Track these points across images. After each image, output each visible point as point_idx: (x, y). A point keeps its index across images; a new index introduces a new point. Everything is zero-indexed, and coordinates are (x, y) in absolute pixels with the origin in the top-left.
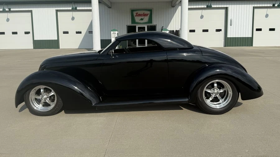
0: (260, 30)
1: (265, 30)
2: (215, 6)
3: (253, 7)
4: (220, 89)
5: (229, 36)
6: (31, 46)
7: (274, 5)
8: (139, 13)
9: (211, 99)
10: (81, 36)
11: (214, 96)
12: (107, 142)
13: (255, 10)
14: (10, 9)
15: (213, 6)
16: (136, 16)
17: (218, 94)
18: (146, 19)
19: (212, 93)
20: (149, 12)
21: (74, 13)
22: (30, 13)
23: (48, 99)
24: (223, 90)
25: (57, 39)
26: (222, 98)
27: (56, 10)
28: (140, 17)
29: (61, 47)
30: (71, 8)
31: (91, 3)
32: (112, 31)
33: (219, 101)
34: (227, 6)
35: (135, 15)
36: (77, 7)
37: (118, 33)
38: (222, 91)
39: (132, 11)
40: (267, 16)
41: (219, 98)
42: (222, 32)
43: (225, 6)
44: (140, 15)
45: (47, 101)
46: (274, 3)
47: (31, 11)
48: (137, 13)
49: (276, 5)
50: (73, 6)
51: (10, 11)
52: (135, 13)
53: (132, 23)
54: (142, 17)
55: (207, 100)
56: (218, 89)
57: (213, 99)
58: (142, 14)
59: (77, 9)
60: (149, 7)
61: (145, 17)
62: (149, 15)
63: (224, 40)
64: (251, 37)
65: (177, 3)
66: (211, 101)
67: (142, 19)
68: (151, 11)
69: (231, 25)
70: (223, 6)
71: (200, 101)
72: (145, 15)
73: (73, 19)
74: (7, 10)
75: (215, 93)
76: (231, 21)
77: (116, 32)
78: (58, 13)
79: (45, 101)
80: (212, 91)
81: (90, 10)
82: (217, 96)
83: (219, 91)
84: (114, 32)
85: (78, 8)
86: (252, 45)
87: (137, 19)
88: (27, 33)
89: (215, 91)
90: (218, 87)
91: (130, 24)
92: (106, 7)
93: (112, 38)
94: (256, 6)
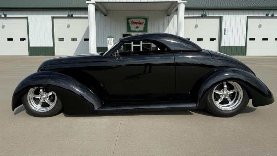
0: (254, 39)
1: (259, 39)
2: (210, 15)
3: (247, 17)
4: (229, 90)
5: (223, 45)
6: (26, 53)
7: (267, 15)
8: (134, 21)
9: (220, 101)
10: (77, 43)
11: (223, 98)
12: (114, 144)
13: (249, 20)
14: (5, 15)
15: (208, 16)
16: (131, 24)
17: (228, 96)
18: (142, 27)
19: (221, 95)
20: (144, 21)
21: (70, 20)
22: (26, 20)
23: (48, 99)
24: (233, 91)
25: (52, 46)
26: (232, 100)
27: (52, 17)
28: (136, 26)
29: (56, 54)
30: (67, 16)
31: (88, 10)
32: (108, 37)
33: (228, 103)
34: (222, 15)
35: (130, 22)
36: (73, 14)
37: (114, 40)
38: (231, 92)
39: (128, 19)
40: (260, 26)
41: (228, 100)
42: (217, 41)
43: (220, 15)
44: (135, 23)
45: (46, 101)
46: (267, 12)
47: (27, 18)
48: (133, 21)
49: (270, 15)
50: (69, 13)
51: (5, 17)
52: (130, 21)
53: (127, 31)
54: (138, 25)
55: (216, 102)
56: (228, 91)
57: (221, 102)
58: (138, 22)
59: (72, 16)
60: (145, 15)
61: (140, 25)
62: (144, 23)
63: (218, 49)
64: (245, 46)
65: (173, 11)
66: (220, 103)
67: (137, 27)
68: (146, 19)
69: (225, 34)
70: (217, 15)
71: (209, 102)
72: (141, 23)
73: (68, 26)
74: (3, 16)
75: (224, 95)
76: (225, 30)
77: (113, 39)
78: (54, 20)
79: (44, 101)
80: (221, 92)
81: (87, 18)
82: (227, 98)
83: (229, 92)
84: (110, 38)
85: (74, 16)
86: (245, 55)
87: (133, 27)
88: (23, 39)
89: (225, 93)
90: (227, 89)
91: (125, 32)
92: (102, 15)
93: (108, 45)
94: (250, 15)
